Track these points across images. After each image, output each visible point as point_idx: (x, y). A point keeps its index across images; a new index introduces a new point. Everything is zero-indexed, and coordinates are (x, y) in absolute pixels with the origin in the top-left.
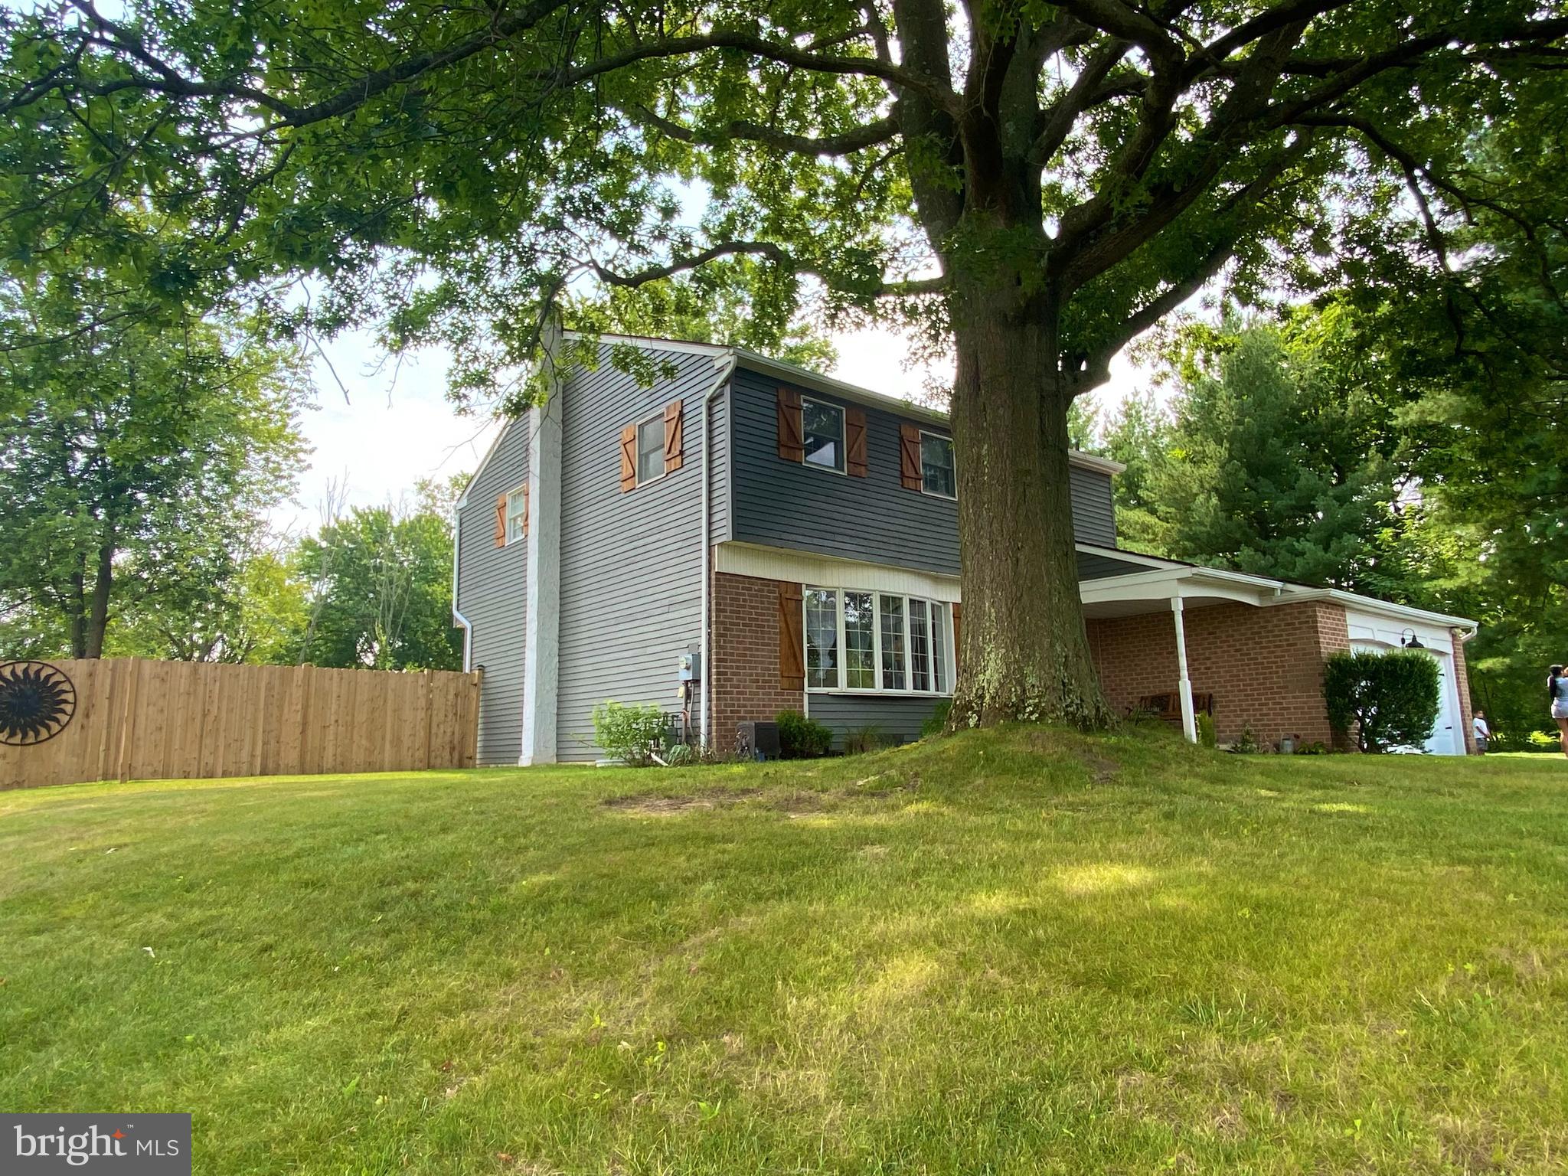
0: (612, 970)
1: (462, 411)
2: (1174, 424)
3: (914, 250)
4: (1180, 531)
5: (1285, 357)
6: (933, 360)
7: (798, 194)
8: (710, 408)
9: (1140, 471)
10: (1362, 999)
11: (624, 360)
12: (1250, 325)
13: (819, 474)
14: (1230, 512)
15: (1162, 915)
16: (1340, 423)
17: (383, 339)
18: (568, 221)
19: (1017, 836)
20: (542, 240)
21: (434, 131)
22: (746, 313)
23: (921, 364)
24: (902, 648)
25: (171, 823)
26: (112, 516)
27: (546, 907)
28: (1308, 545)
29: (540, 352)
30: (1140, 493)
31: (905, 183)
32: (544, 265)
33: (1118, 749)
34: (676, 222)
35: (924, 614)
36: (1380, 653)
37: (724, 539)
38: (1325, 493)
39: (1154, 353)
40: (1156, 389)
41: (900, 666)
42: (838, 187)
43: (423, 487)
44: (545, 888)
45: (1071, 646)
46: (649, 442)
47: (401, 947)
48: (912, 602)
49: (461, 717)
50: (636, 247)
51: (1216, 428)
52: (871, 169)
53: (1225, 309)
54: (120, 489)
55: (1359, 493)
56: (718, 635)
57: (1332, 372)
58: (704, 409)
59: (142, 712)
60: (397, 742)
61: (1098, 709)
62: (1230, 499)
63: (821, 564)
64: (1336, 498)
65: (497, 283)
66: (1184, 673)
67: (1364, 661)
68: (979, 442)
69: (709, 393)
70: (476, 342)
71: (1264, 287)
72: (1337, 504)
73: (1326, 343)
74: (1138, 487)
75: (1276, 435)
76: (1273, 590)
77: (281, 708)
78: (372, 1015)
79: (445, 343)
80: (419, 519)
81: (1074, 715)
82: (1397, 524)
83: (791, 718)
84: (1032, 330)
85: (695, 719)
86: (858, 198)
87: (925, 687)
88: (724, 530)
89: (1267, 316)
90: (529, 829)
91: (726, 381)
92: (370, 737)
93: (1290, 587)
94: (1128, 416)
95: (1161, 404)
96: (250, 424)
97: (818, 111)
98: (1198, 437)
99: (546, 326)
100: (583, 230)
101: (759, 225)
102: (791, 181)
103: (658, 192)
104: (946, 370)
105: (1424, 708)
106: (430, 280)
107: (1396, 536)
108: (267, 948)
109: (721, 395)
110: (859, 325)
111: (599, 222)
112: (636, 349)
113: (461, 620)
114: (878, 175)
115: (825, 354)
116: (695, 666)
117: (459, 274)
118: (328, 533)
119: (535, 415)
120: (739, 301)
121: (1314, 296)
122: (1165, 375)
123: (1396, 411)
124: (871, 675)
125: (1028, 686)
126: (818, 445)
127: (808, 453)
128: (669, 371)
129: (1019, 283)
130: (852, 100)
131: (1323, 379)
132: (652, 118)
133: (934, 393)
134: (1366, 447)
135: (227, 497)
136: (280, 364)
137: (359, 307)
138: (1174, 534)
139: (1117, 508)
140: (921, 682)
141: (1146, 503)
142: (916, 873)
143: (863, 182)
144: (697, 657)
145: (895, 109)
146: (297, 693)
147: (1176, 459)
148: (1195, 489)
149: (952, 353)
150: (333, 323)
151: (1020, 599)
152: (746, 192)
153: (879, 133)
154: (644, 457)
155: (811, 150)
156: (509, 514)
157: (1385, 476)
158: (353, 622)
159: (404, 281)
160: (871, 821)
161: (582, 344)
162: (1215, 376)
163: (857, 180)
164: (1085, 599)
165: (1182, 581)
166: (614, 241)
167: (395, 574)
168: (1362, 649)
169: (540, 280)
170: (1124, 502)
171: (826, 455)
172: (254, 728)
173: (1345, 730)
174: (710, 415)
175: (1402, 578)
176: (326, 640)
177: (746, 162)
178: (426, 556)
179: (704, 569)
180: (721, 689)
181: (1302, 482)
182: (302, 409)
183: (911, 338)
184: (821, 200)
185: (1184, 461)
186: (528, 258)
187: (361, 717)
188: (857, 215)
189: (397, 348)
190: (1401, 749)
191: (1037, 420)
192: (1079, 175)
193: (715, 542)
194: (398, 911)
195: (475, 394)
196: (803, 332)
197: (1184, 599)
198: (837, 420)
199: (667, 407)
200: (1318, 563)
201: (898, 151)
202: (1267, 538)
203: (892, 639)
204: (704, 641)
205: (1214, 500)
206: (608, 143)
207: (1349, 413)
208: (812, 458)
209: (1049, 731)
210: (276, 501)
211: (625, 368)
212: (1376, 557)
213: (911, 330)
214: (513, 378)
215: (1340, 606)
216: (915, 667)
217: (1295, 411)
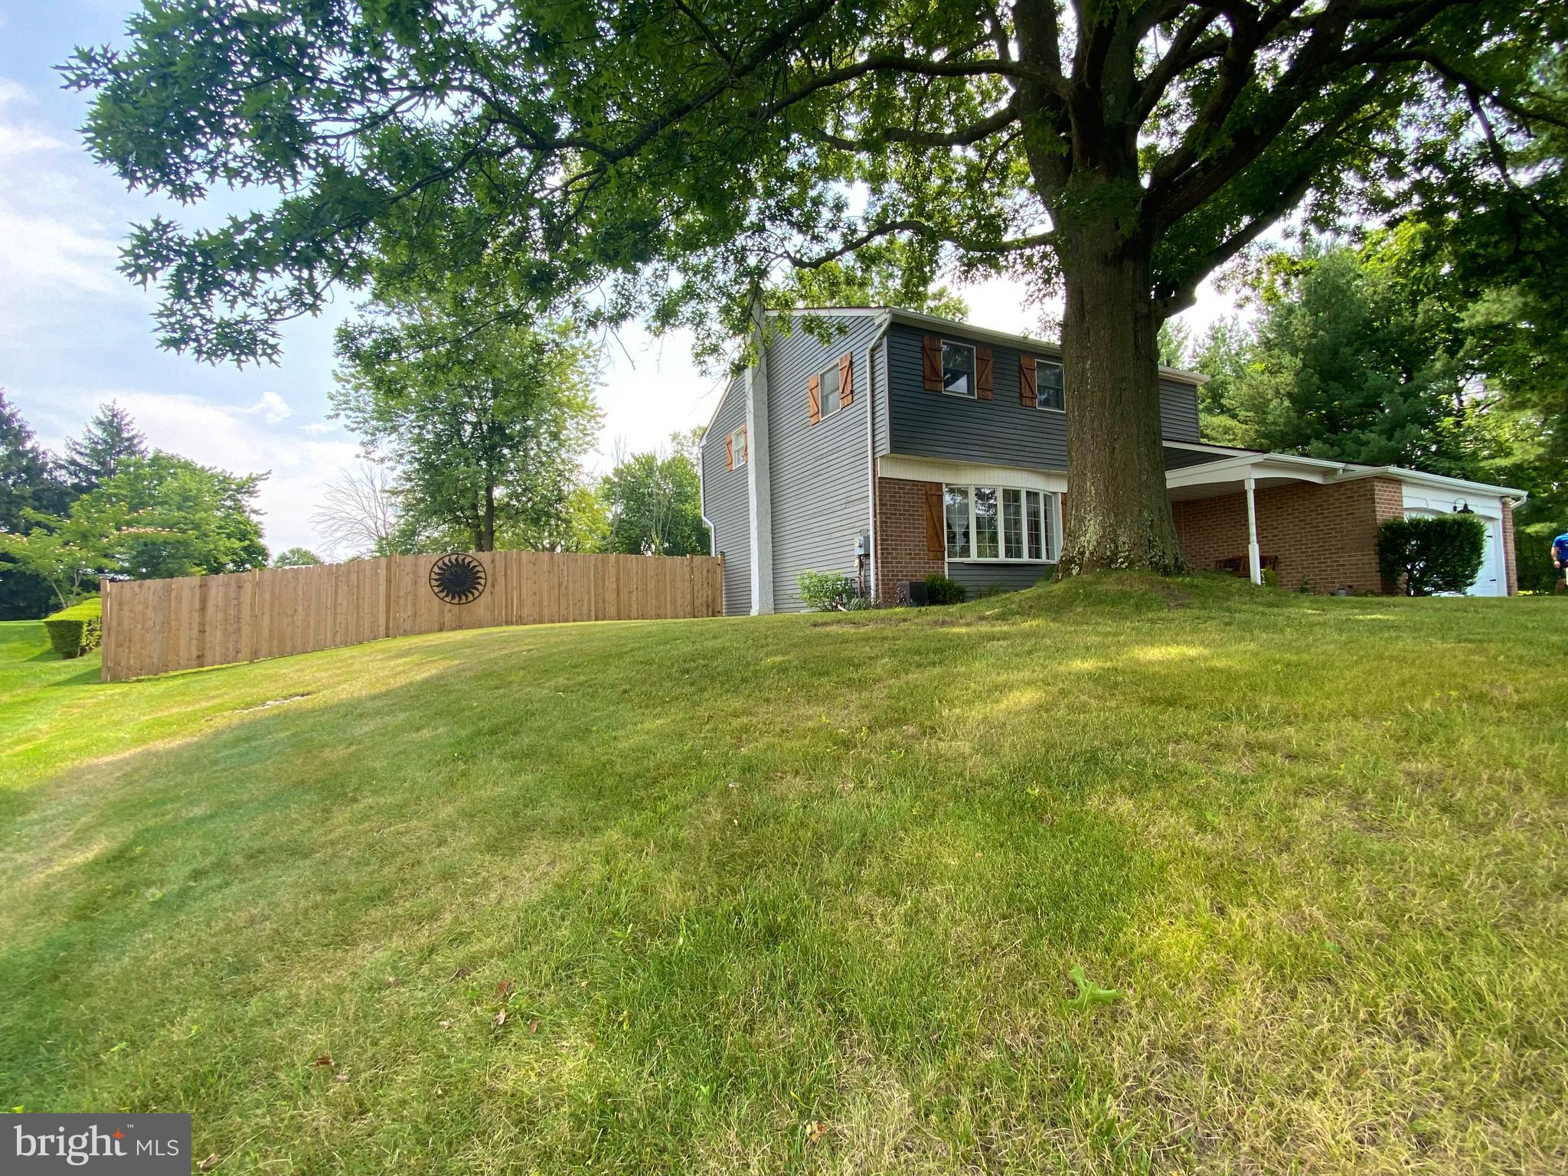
0: (829, 697)
1: (703, 373)
2: (1255, 342)
3: (1031, 210)
4: (1257, 431)
5: (1360, 276)
6: (1047, 300)
7: (936, 182)
8: (872, 356)
9: (1224, 383)
10: (1361, 709)
11: (811, 325)
12: (1328, 251)
13: (957, 400)
14: (1301, 413)
15: (1212, 670)
16: (1411, 329)
17: (649, 327)
18: (768, 224)
19: (1107, 635)
20: (750, 243)
21: (688, 159)
22: (896, 284)
23: (1037, 304)
24: (1020, 529)
25: (555, 639)
26: (490, 465)
27: (785, 670)
28: (1372, 435)
29: (752, 327)
30: (1224, 401)
31: (1023, 160)
32: (752, 261)
33: (1192, 586)
34: (844, 215)
35: (1038, 502)
36: (1430, 518)
37: (884, 453)
38: (1391, 391)
39: (1236, 282)
40: (1240, 312)
41: (1019, 541)
42: (968, 171)
43: (675, 437)
44: (783, 662)
45: (1156, 513)
46: (828, 389)
47: (703, 690)
48: (1028, 493)
49: (712, 586)
50: (816, 238)
51: (1293, 343)
52: (995, 153)
53: (1304, 236)
54: (493, 447)
55: (1425, 389)
56: (882, 522)
57: (1404, 286)
58: (868, 358)
59: (524, 582)
60: (674, 602)
61: (1177, 560)
62: (1301, 401)
63: (956, 467)
64: (1401, 394)
65: (721, 278)
66: (1253, 538)
67: (1415, 524)
68: (1084, 359)
69: (871, 345)
70: (708, 323)
71: (1340, 213)
72: (1402, 399)
73: (1400, 260)
74: (1222, 396)
75: (1349, 344)
76: (1335, 470)
77: (604, 580)
78: (692, 718)
79: (689, 326)
80: (674, 459)
81: (1156, 563)
82: (1461, 413)
83: (935, 579)
84: (1129, 265)
85: (867, 581)
86: (984, 179)
87: (1038, 556)
88: (884, 446)
89: (1344, 240)
90: (766, 637)
91: (884, 334)
92: (657, 598)
93: (1351, 467)
94: (1214, 338)
95: (1244, 326)
96: (565, 399)
97: (951, 112)
98: (1276, 351)
99: (755, 306)
100: (777, 230)
101: (906, 211)
102: (931, 173)
103: (830, 197)
104: (1057, 306)
105: (1469, 561)
106: (676, 281)
107: (1458, 424)
108: (625, 692)
109: (880, 345)
110: (986, 277)
111: (790, 222)
112: (818, 317)
113: (708, 523)
114: (1001, 157)
115: (959, 310)
116: (865, 545)
117: (695, 274)
118: (618, 472)
119: (748, 374)
120: (891, 276)
121: (1386, 217)
122: (1247, 299)
123: (1463, 315)
124: (996, 549)
125: (1120, 543)
126: (955, 378)
127: (948, 384)
128: (841, 330)
129: (1117, 227)
130: (979, 99)
131: (1395, 293)
132: (823, 136)
133: (1047, 327)
134: (1435, 348)
135: (557, 450)
136: (581, 356)
137: (634, 305)
138: (1252, 433)
139: (1202, 415)
140: (1035, 552)
141: (1229, 410)
142: (1030, 653)
143: (988, 165)
144: (867, 538)
145: (1014, 99)
146: (612, 571)
147: (1256, 372)
148: (1270, 394)
149: (1062, 292)
150: (618, 318)
151: (1115, 478)
152: (895, 186)
153: (1001, 122)
154: (825, 398)
155: (947, 143)
156: (734, 447)
157: (1451, 373)
158: (637, 531)
159: (661, 283)
160: (997, 629)
161: (780, 317)
162: (1294, 297)
163: (984, 163)
164: (1170, 484)
165: (1255, 465)
166: (801, 236)
167: (661, 498)
168: (1414, 515)
169: (749, 273)
170: (1209, 410)
171: (961, 385)
172: (589, 593)
173: (1395, 580)
174: (872, 361)
175: (1460, 458)
176: (622, 543)
177: (896, 163)
178: (679, 485)
179: (870, 476)
180: (885, 560)
181: (1370, 383)
182: (597, 387)
183: (1029, 284)
184: (955, 184)
185: (1263, 372)
186: (741, 256)
187: (652, 585)
188: (984, 193)
189: (657, 333)
190: (1445, 594)
191: (1132, 338)
192: (1174, 133)
193: (878, 455)
194: (697, 673)
195: (710, 360)
196: (939, 295)
197: (1257, 481)
198: (970, 358)
199: (840, 359)
200: (1381, 449)
201: (1018, 134)
202: (1336, 432)
203: (1013, 524)
204: (871, 527)
205: (1287, 403)
206: (793, 162)
207: (1419, 320)
208: (950, 388)
209: (1136, 575)
210: (585, 451)
211: (811, 331)
212: (1437, 442)
213: (1028, 277)
214: (733, 348)
215: (1397, 481)
216: (1030, 542)
217: (1368, 323)
